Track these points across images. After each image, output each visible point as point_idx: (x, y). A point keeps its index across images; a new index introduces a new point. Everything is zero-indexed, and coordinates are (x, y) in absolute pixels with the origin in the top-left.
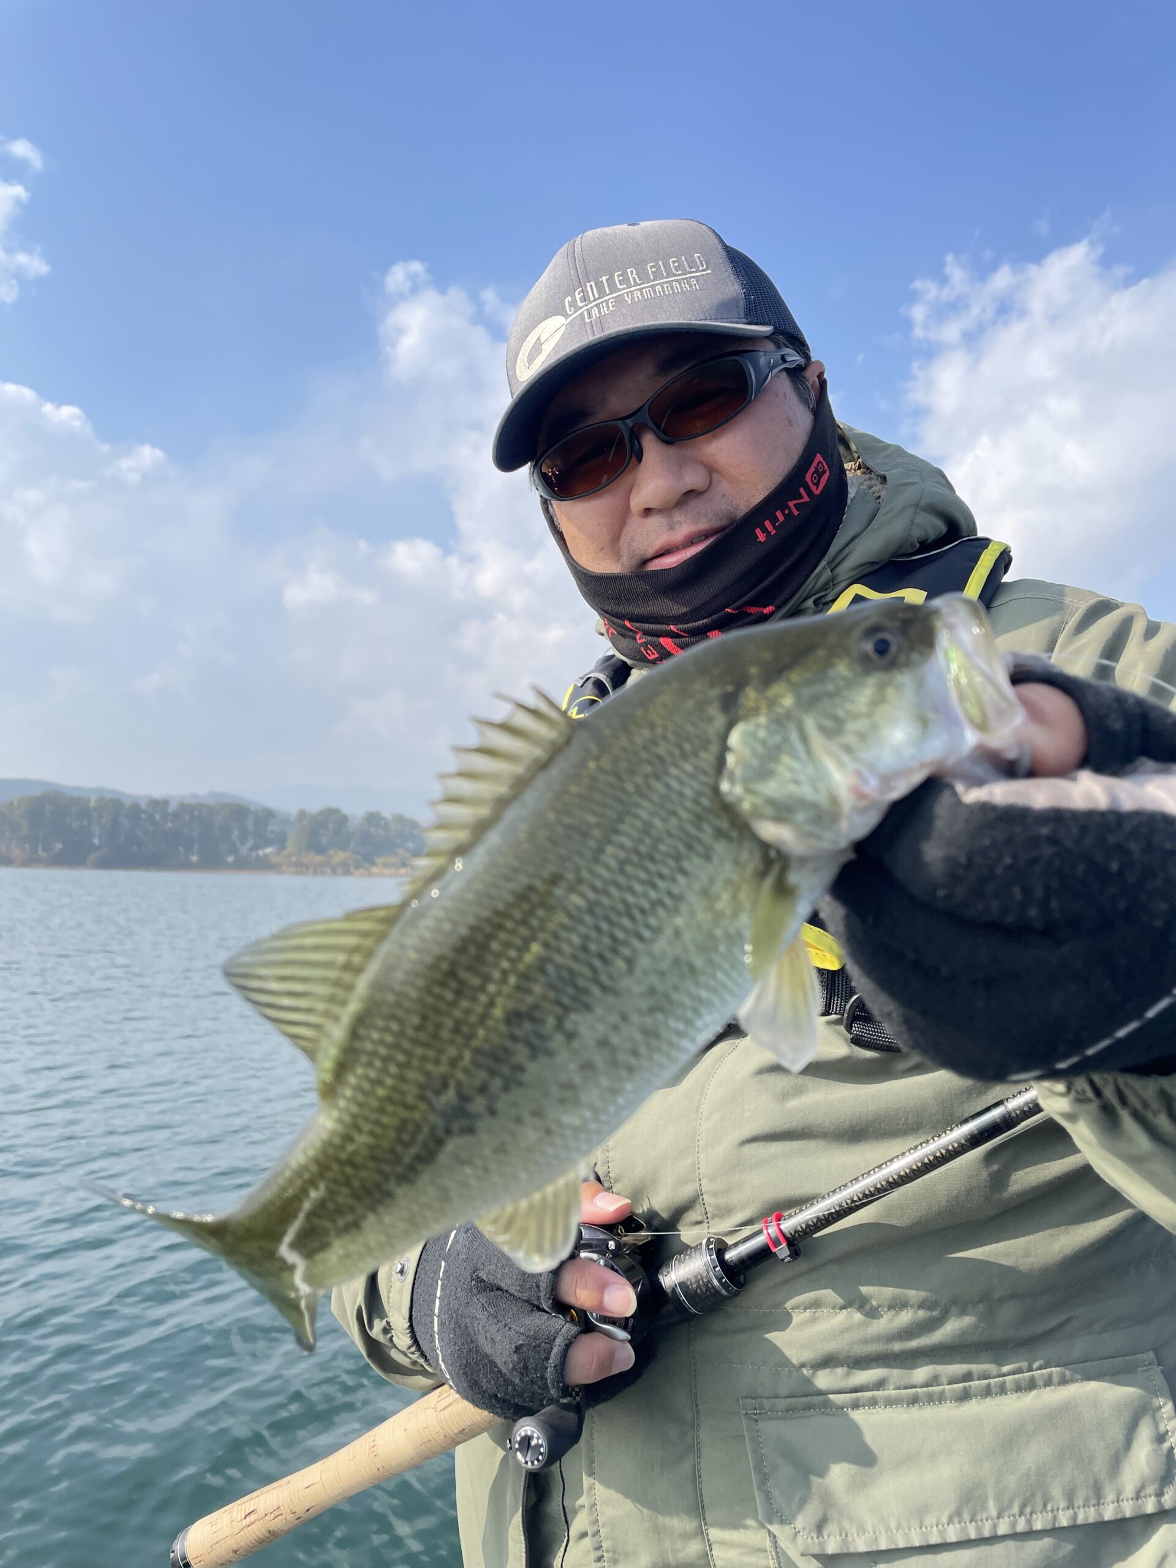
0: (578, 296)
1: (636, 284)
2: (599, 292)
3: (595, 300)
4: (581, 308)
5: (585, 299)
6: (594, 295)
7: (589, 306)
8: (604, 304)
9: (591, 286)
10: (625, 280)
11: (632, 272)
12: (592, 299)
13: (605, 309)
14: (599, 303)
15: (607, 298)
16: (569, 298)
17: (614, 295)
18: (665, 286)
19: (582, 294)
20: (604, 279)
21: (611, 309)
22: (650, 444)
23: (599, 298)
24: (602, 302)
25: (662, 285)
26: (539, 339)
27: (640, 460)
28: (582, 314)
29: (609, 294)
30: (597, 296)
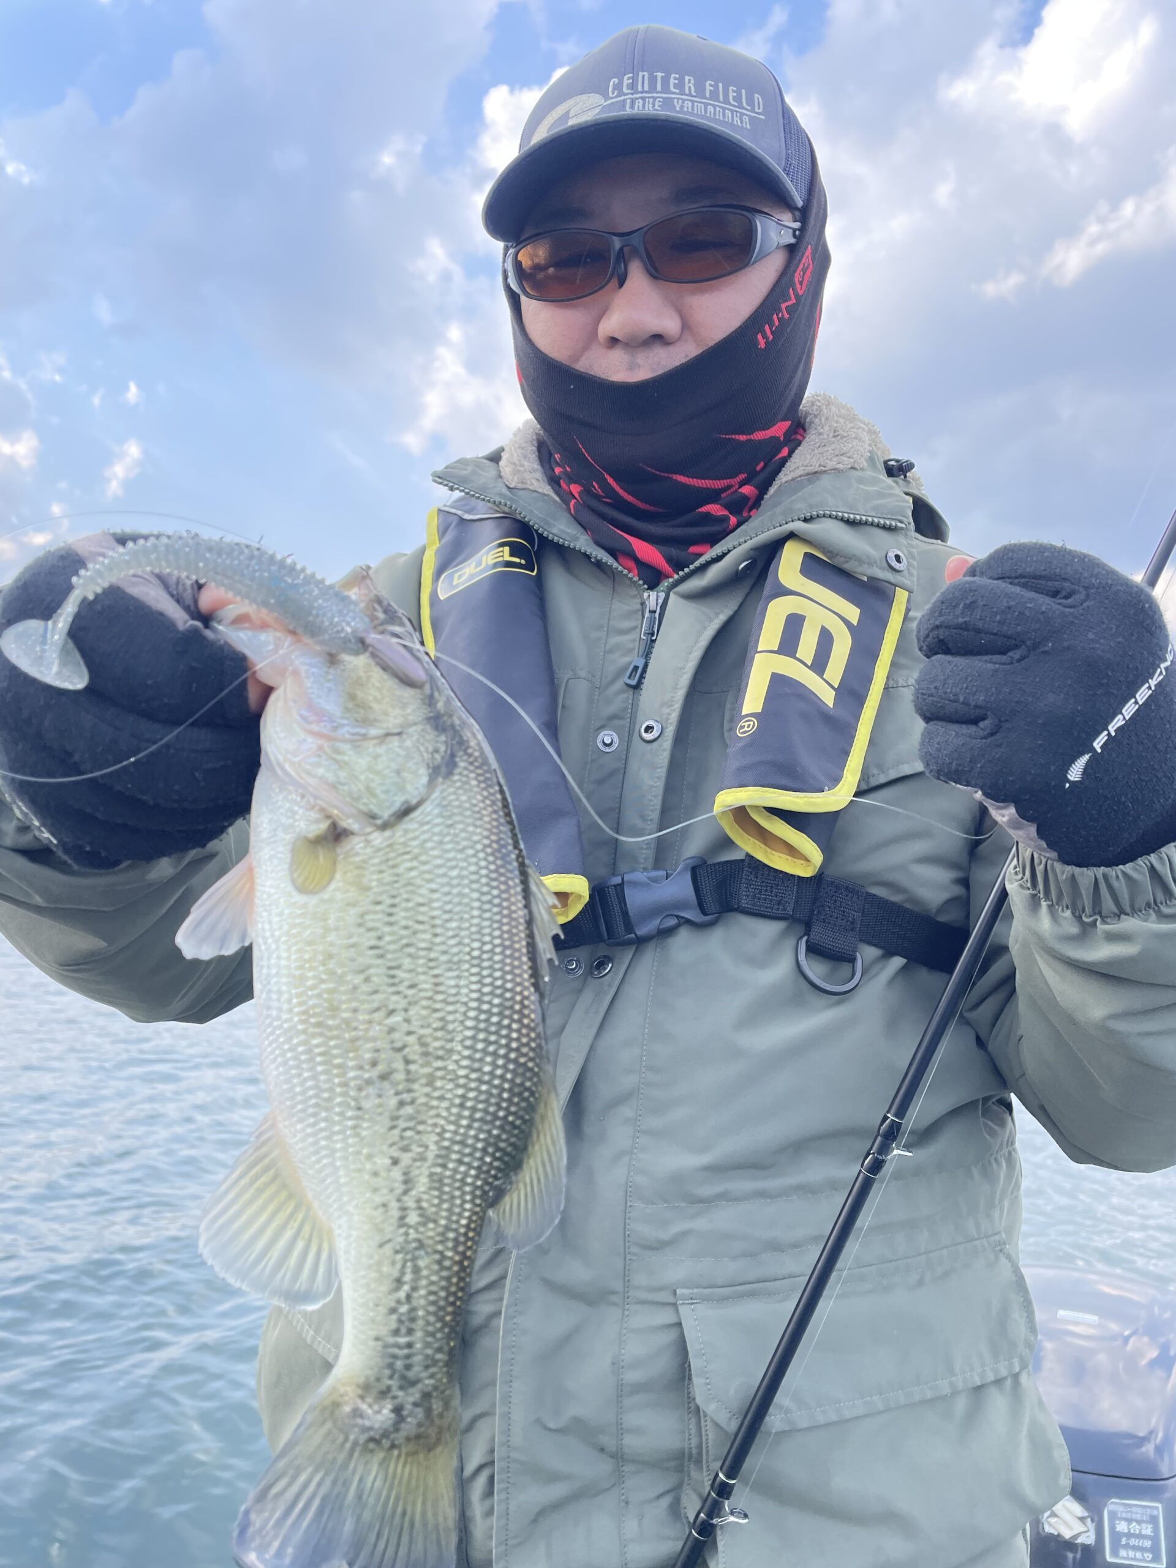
0: (626, 81)
1: (690, 95)
2: (649, 86)
3: (642, 93)
4: (625, 94)
5: (633, 86)
6: (643, 87)
7: (634, 96)
8: (651, 100)
9: (643, 77)
10: (680, 85)
11: (690, 80)
12: (640, 89)
13: (651, 106)
14: (646, 98)
15: (655, 95)
16: (616, 80)
17: (664, 95)
18: (718, 109)
19: (631, 81)
20: (660, 75)
21: (657, 107)
22: (637, 276)
23: (646, 92)
24: (649, 98)
25: (714, 106)
27: (621, 284)
28: (624, 101)
29: (659, 92)
30: (646, 88)
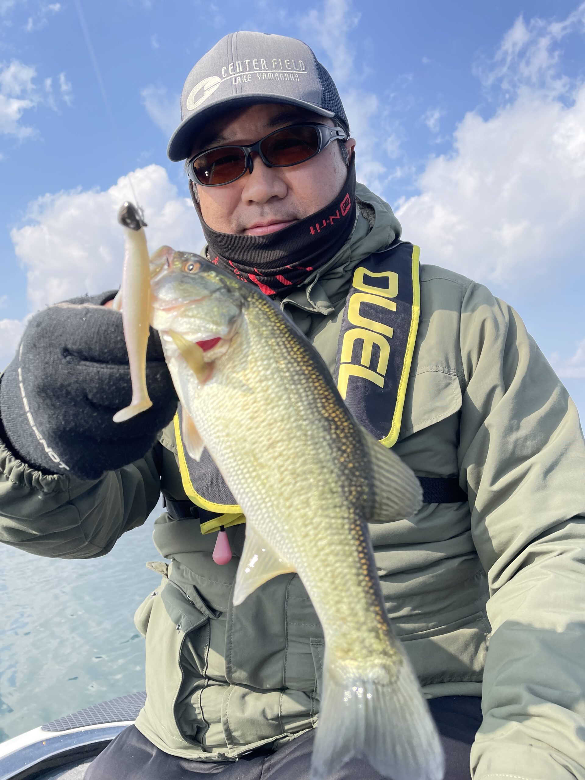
0: (230, 68)
1: (264, 69)
2: (243, 68)
3: (240, 73)
4: (231, 75)
5: (234, 70)
6: (239, 69)
7: (236, 75)
8: (245, 76)
9: (239, 64)
10: (259, 65)
11: (263, 61)
12: (238, 71)
13: (245, 79)
14: (242, 75)
15: (247, 73)
16: (225, 68)
17: (251, 72)
18: (281, 74)
19: (233, 67)
20: (247, 61)
21: (248, 80)
22: (258, 164)
23: (242, 72)
24: (243, 75)
25: (279, 73)
26: (203, 87)
27: (251, 172)
28: (231, 79)
29: (248, 71)
30: (241, 70)
